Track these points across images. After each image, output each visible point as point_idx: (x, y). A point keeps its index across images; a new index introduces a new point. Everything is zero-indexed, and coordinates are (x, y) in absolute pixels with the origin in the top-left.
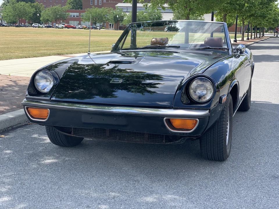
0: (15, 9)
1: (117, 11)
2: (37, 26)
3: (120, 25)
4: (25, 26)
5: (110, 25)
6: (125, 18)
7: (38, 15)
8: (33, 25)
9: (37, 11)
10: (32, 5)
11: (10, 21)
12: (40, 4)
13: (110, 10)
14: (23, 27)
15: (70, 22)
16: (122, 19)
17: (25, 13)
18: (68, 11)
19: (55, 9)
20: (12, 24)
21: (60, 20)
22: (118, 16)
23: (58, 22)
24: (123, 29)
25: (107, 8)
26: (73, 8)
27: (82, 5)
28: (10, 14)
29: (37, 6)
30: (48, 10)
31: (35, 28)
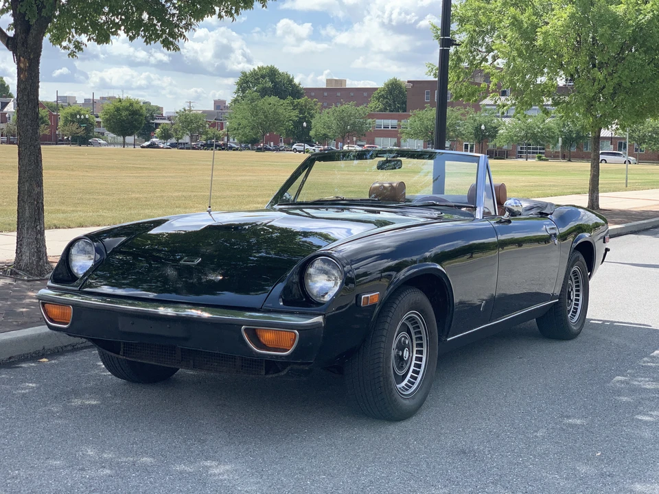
0: (255, 111)
1: (483, 115)
2: (302, 148)
3: (490, 146)
4: (278, 150)
5: (466, 146)
6: (501, 132)
7: (305, 124)
8: (294, 146)
9: (306, 117)
10: (295, 103)
11: (244, 139)
12: (312, 100)
13: (468, 112)
14: (274, 150)
15: (377, 140)
16: (493, 132)
17: (277, 121)
18: (371, 116)
19: (341, 111)
20: (250, 145)
21: (353, 136)
22: (483, 127)
23: (349, 141)
24: (496, 155)
25: (459, 109)
26: (385, 109)
27: (405, 103)
28: (244, 122)
29: (306, 106)
30: (328, 113)
31: (297, 153)
